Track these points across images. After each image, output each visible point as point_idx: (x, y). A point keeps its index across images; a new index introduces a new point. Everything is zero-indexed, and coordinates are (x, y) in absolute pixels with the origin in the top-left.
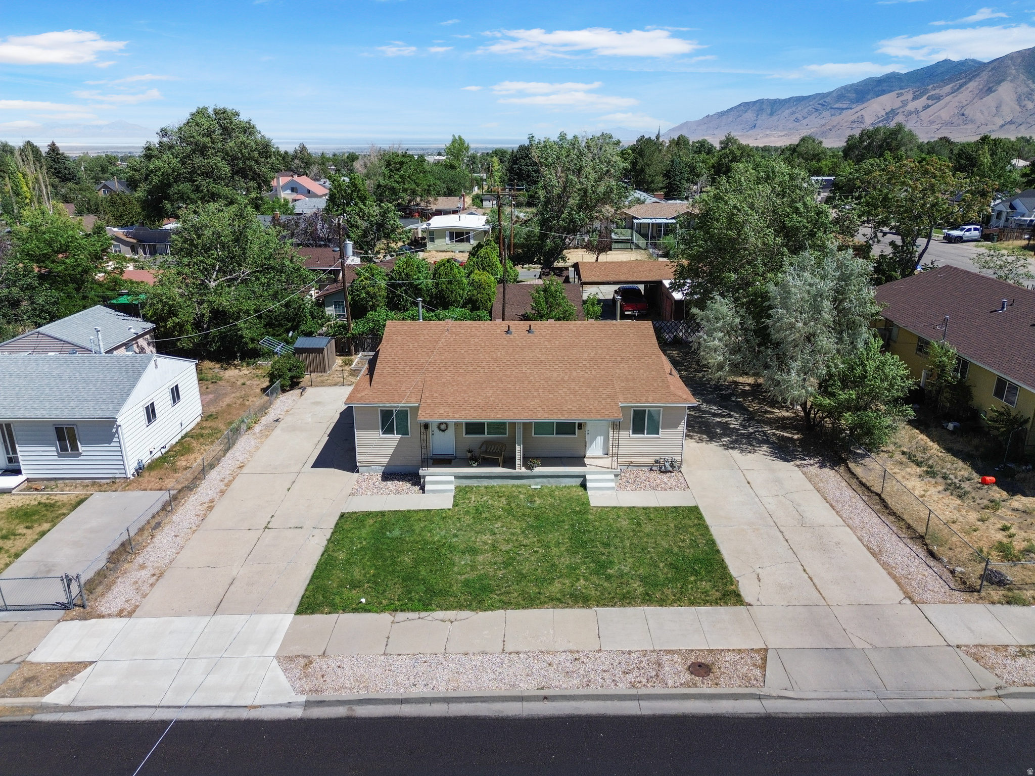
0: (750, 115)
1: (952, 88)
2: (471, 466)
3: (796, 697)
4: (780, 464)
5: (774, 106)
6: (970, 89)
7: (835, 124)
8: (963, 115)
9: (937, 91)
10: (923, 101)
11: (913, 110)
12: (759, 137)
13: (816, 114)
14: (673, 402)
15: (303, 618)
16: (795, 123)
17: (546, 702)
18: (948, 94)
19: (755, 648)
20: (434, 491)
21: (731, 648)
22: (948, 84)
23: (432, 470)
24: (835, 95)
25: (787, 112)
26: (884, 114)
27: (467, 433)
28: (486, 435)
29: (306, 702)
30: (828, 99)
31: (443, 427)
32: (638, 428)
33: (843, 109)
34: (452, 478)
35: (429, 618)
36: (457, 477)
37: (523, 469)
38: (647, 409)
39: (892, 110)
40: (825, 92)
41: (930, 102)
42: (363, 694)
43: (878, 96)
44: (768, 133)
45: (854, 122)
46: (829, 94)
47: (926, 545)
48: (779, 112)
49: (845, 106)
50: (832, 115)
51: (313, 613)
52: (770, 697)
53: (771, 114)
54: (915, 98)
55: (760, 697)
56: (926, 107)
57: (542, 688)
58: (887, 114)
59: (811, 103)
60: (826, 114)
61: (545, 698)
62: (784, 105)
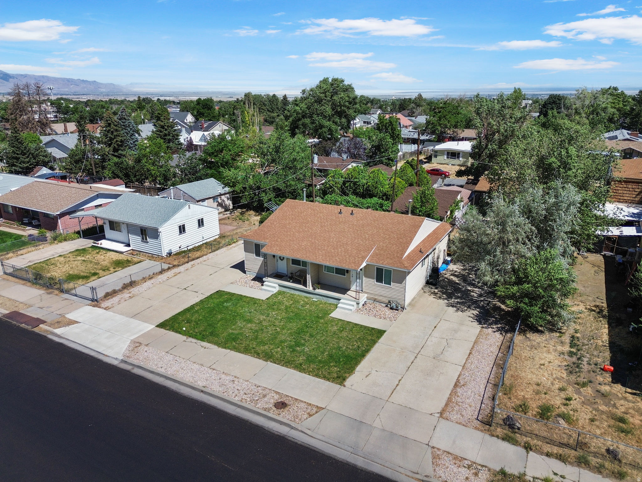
2: (289, 281)
3: (310, 434)
14: (398, 267)
15: (158, 328)
17: (202, 393)
19: (319, 406)
21: (307, 401)
23: (270, 279)
27: (292, 264)
28: (301, 267)
29: (122, 360)
31: (282, 259)
32: (379, 279)
34: (278, 286)
35: (199, 344)
36: (280, 286)
37: (311, 289)
38: (384, 268)
42: (142, 364)
51: (161, 328)
52: (297, 429)
55: (292, 428)
57: (204, 387)
61: (202, 391)
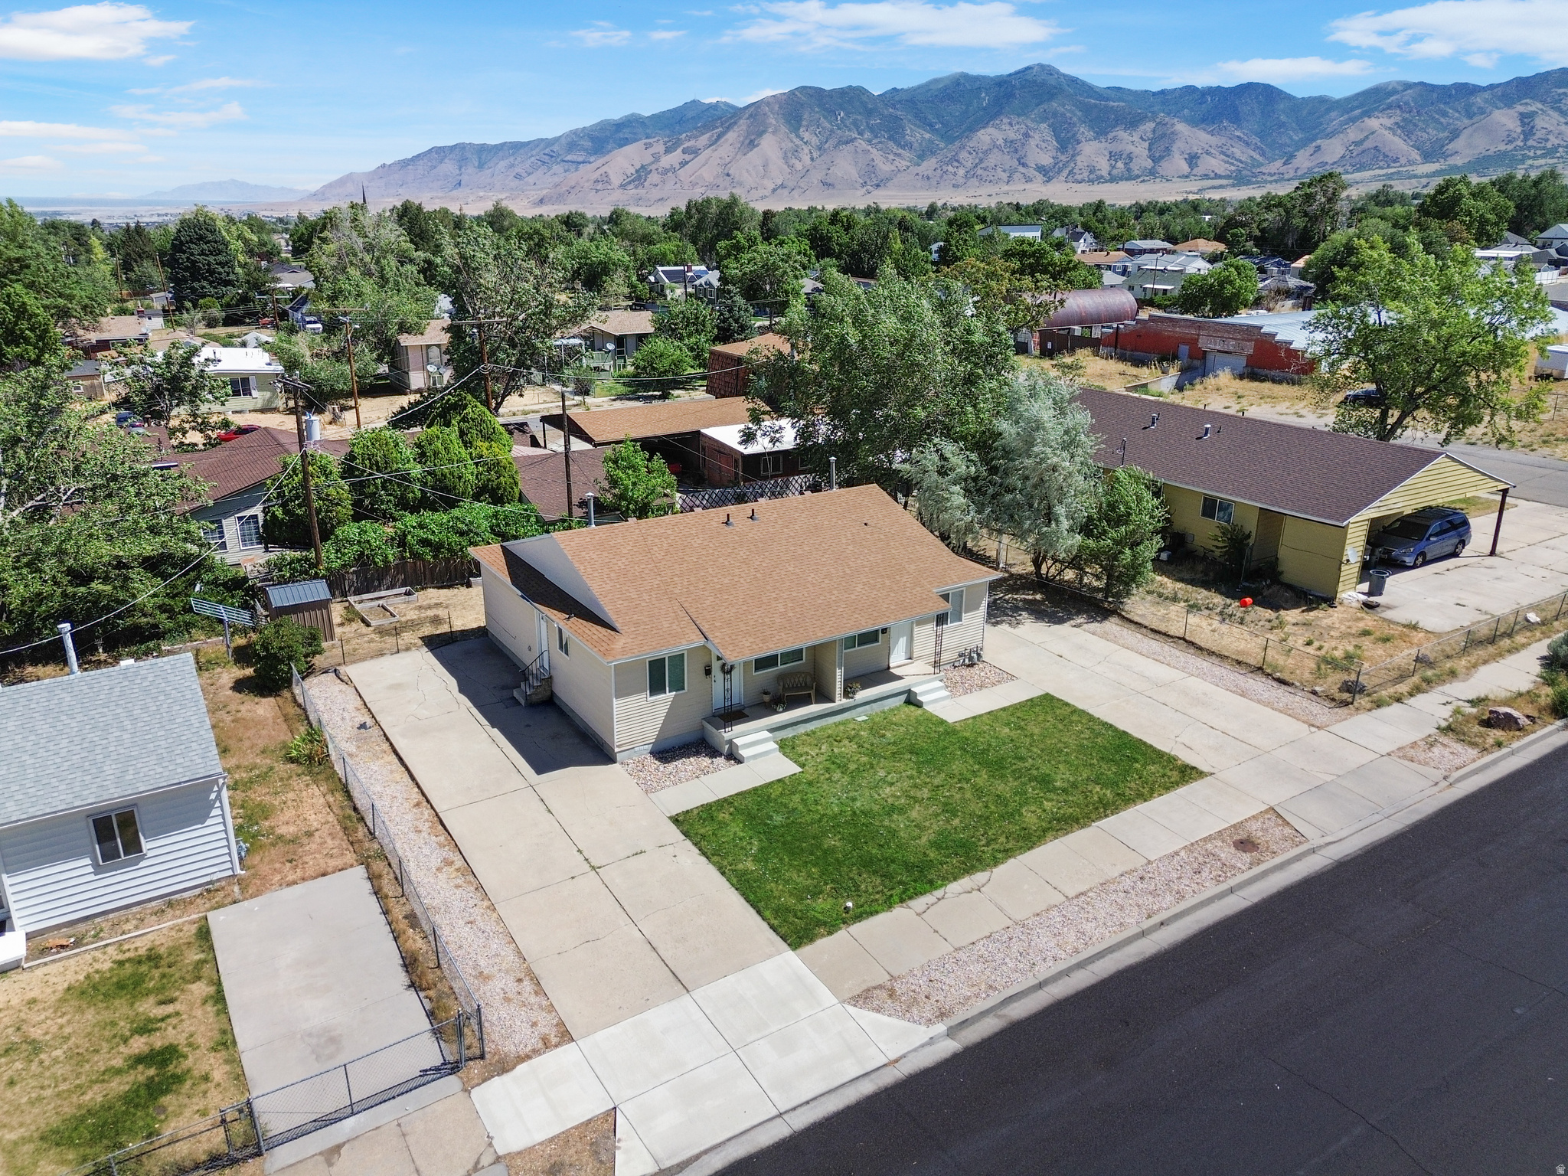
0: (449, 167)
1: (709, 139)
2: (776, 712)
3: (1335, 840)
4: (1056, 628)
5: (484, 155)
6: (730, 142)
7: (573, 184)
8: (728, 175)
9: (692, 143)
10: (676, 156)
11: (668, 167)
12: (470, 200)
13: (544, 169)
15: (807, 949)
16: (517, 182)
18: (707, 147)
19: (1261, 810)
20: (755, 757)
21: (1245, 817)
22: (703, 134)
23: (738, 728)
24: (563, 141)
25: (503, 164)
26: (634, 172)
29: (947, 1030)
30: (556, 148)
33: (579, 163)
34: (767, 734)
35: (949, 895)
36: (771, 731)
37: (844, 701)
39: (643, 167)
40: (550, 137)
41: (687, 157)
43: (621, 146)
44: (481, 194)
45: (597, 181)
46: (557, 140)
47: (1268, 675)
48: (491, 164)
49: (580, 159)
50: (566, 171)
52: (1321, 847)
53: (481, 166)
54: (668, 151)
55: (1313, 851)
56: (683, 164)
58: (637, 171)
59: (534, 152)
60: (558, 168)
61: (1162, 924)
62: (495, 153)
